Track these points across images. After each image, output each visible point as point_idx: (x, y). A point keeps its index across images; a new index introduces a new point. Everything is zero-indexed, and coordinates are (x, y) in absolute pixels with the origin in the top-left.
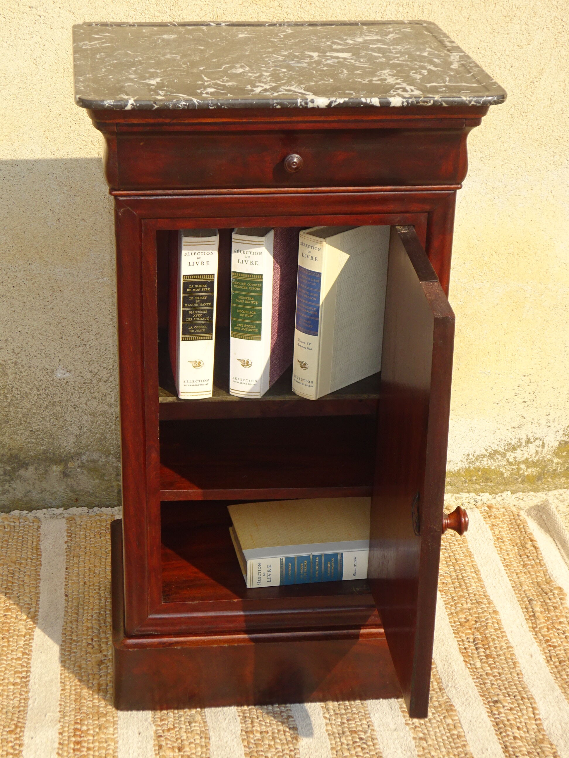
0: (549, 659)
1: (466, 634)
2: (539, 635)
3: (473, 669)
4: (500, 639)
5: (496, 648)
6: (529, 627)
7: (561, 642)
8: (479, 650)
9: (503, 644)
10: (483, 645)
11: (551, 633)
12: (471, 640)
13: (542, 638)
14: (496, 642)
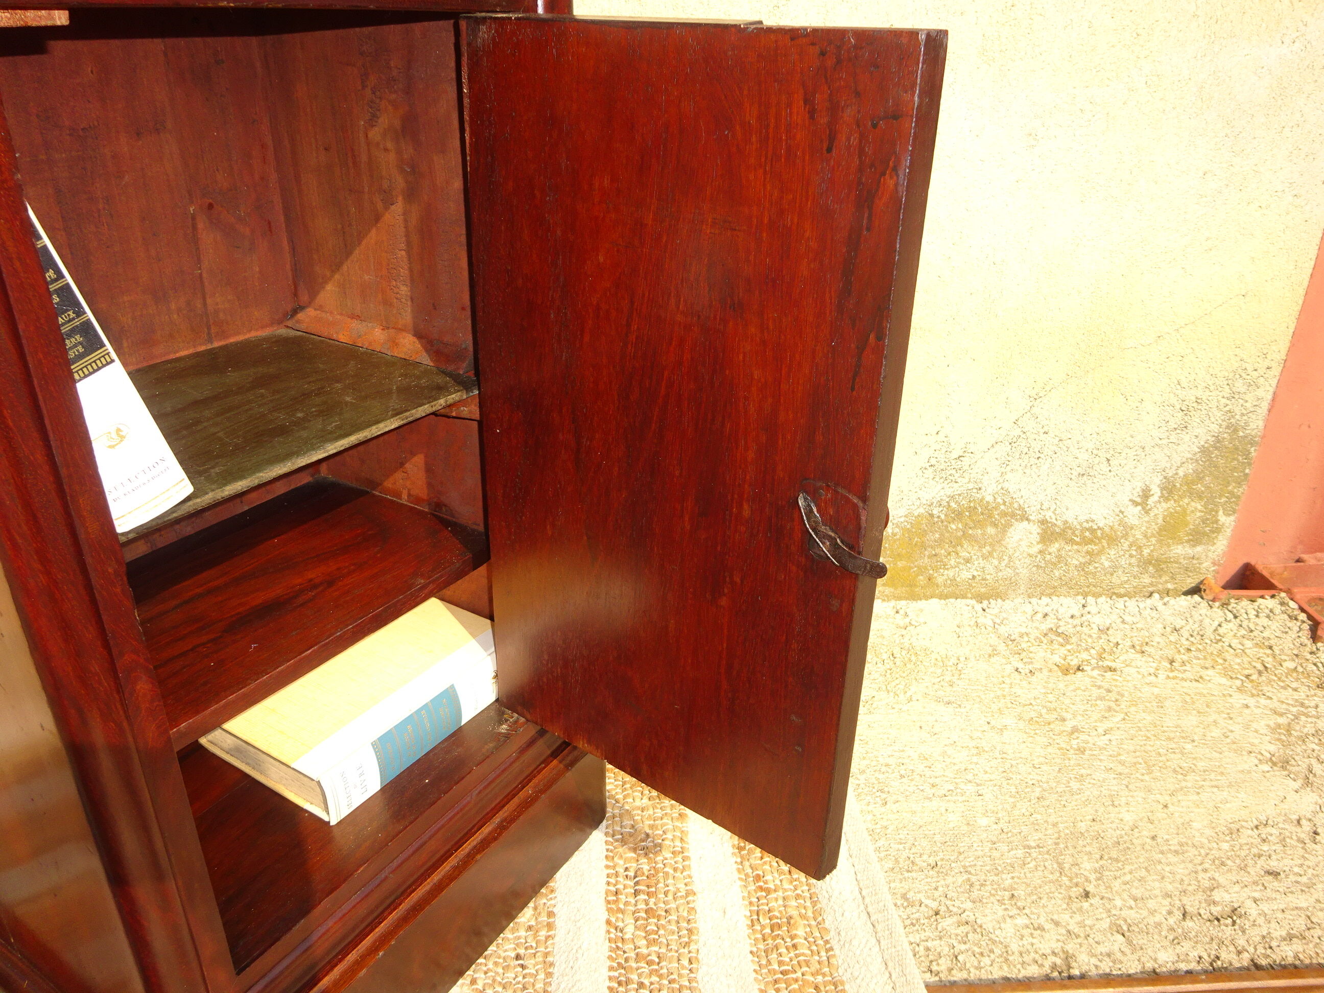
0: (755, 917)
1: (626, 861)
2: (747, 864)
3: (617, 942)
4: (678, 874)
5: (666, 894)
6: (733, 846)
7: (781, 881)
8: (638, 897)
9: (681, 886)
10: (648, 887)
11: (765, 863)
12: (631, 874)
13: (749, 871)
14: (670, 881)
